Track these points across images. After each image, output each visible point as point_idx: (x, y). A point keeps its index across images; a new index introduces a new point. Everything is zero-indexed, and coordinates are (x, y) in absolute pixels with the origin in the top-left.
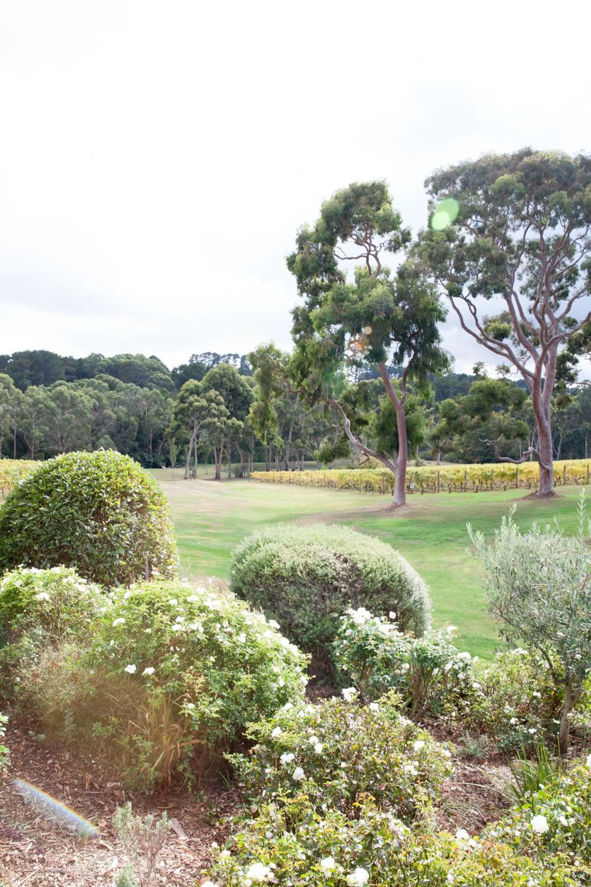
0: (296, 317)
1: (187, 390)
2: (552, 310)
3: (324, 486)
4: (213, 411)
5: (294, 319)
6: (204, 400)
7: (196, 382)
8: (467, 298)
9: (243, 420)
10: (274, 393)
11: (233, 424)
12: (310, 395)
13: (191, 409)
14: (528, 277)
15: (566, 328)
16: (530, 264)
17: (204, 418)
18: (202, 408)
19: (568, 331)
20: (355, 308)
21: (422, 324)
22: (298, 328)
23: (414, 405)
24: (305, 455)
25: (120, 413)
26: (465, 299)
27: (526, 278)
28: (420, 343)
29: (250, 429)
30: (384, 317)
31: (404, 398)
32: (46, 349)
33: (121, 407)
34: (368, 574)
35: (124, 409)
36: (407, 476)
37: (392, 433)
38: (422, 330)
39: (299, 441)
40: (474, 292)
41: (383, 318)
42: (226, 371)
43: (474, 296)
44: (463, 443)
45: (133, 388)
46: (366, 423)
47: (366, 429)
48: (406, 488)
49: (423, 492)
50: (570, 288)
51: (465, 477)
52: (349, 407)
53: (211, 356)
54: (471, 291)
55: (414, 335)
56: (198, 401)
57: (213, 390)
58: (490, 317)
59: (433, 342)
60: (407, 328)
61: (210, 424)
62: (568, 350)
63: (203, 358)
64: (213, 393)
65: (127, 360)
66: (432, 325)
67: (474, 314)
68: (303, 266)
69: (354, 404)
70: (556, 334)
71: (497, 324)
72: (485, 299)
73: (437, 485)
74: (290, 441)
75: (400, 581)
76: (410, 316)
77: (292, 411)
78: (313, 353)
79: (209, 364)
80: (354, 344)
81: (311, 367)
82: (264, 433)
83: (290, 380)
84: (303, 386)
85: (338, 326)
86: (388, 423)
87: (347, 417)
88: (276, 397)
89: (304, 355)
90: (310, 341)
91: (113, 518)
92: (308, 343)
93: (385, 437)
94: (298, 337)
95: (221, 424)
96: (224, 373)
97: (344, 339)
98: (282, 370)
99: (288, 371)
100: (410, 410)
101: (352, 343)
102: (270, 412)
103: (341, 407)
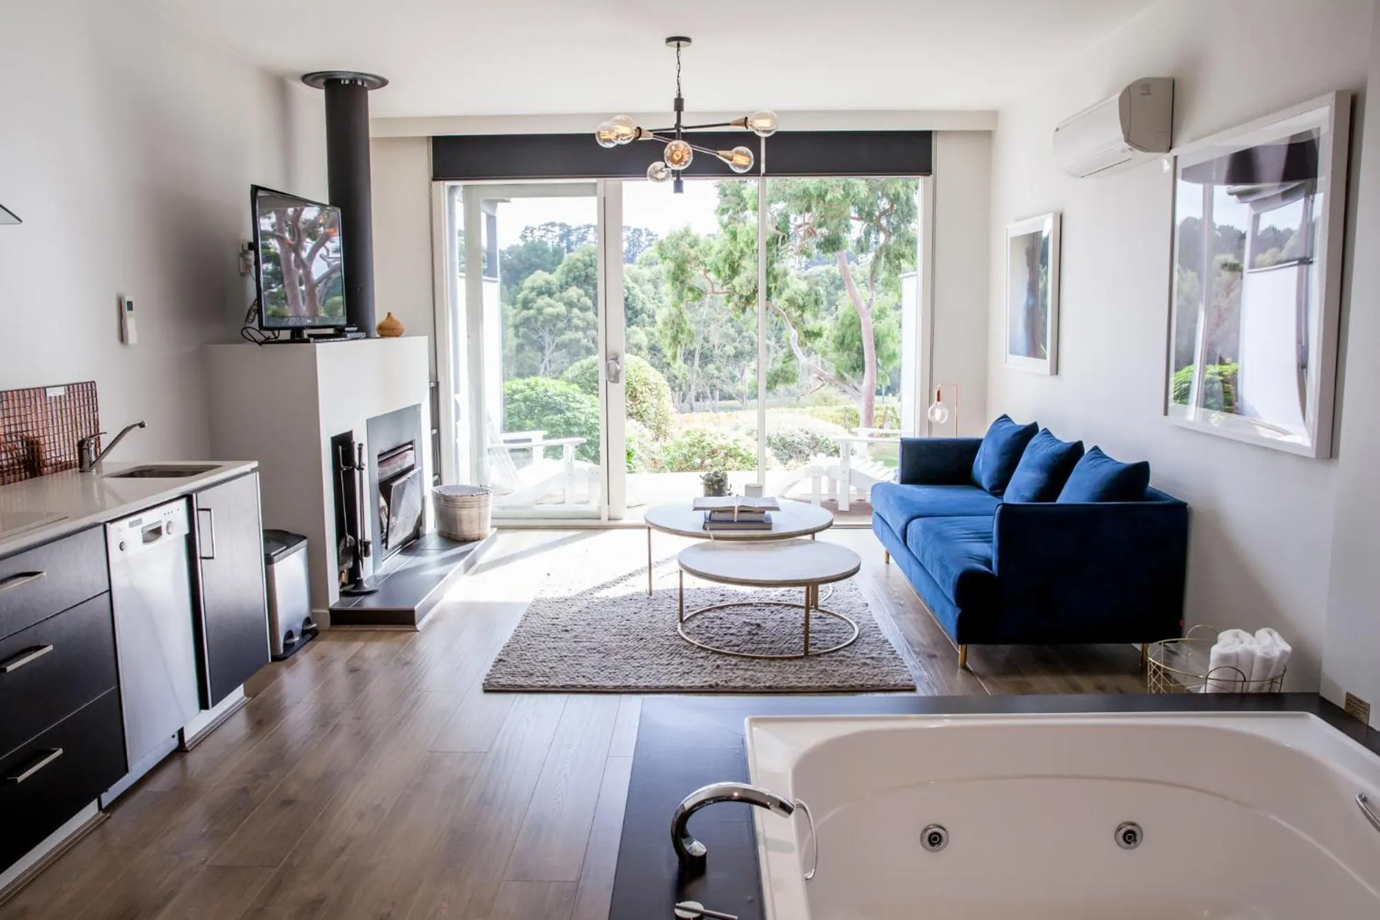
0: (723, 193)
1: (533, 289)
4: (575, 321)
5: (720, 194)
6: (561, 304)
7: (546, 275)
10: (690, 295)
12: (741, 297)
13: (541, 318)
17: (561, 332)
18: (558, 317)
21: (895, 198)
22: (726, 206)
23: (884, 309)
24: (721, 390)
28: (893, 224)
29: (635, 350)
30: (842, 195)
31: (871, 300)
37: (855, 349)
38: (896, 207)
39: (710, 367)
41: (840, 197)
42: (594, 257)
46: (818, 335)
47: (819, 343)
52: (795, 313)
53: (557, 229)
55: (884, 213)
56: (551, 306)
57: (574, 288)
59: (911, 222)
60: (874, 204)
61: (571, 340)
63: (542, 232)
64: (573, 293)
66: (909, 199)
69: (802, 308)
74: (696, 368)
77: (698, 319)
78: (746, 242)
79: (553, 242)
80: (802, 228)
81: (744, 259)
82: (676, 352)
83: (712, 276)
84: (732, 285)
85: (781, 205)
86: (849, 334)
87: (794, 327)
88: (694, 300)
89: (733, 243)
90: (742, 225)
91: (642, 399)
92: (739, 227)
93: (846, 354)
94: (725, 218)
95: (588, 341)
96: (591, 261)
97: (789, 222)
98: (704, 263)
99: (711, 265)
100: (880, 316)
101: (800, 226)
102: (685, 323)
103: (784, 313)
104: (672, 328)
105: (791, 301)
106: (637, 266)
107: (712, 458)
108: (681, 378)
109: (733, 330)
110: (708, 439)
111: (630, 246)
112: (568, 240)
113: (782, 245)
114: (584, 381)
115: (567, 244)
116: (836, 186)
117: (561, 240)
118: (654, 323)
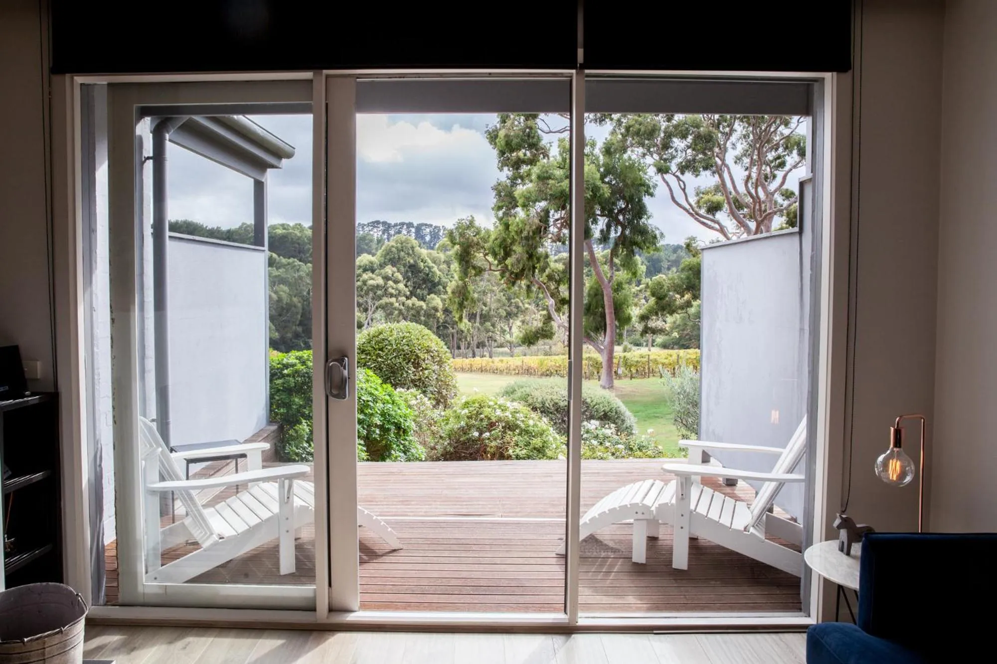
0: (499, 194)
1: (360, 267)
2: (766, 183)
3: (522, 374)
4: (390, 290)
5: (496, 195)
6: (380, 278)
7: (370, 257)
8: (676, 174)
9: (425, 301)
10: (473, 272)
11: (413, 305)
12: (512, 273)
13: (365, 288)
14: (743, 146)
15: (784, 200)
16: (744, 132)
17: (380, 298)
18: (378, 287)
19: (786, 203)
20: (560, 186)
21: (629, 200)
22: (500, 204)
23: (621, 283)
24: (495, 341)
25: (281, 293)
26: (674, 175)
27: (741, 147)
28: (628, 219)
29: (433, 311)
30: (591, 196)
31: (611, 276)
32: (190, 219)
33: (281, 286)
34: (594, 406)
35: (286, 288)
36: (615, 361)
37: (599, 314)
38: (630, 206)
39: (488, 324)
40: (683, 168)
41: (589, 197)
42: (404, 244)
43: (683, 173)
44: (679, 325)
45: (296, 264)
48: (613, 373)
49: (632, 377)
50: (787, 158)
51: (678, 362)
52: (553, 286)
53: (380, 226)
54: (679, 168)
55: (621, 211)
56: (373, 279)
57: (390, 266)
58: (702, 189)
59: (641, 218)
60: (614, 204)
61: (387, 304)
62: (786, 224)
64: (389, 270)
65: (284, 231)
66: (640, 200)
67: (684, 190)
68: (507, 141)
69: (558, 282)
70: (771, 208)
71: (709, 197)
72: (693, 177)
73: (647, 371)
74: (477, 324)
75: (616, 413)
76: (617, 192)
77: (479, 290)
78: (516, 232)
79: (378, 234)
80: (559, 222)
81: (514, 245)
82: (462, 315)
83: (490, 258)
84: (505, 264)
85: (543, 204)
86: (594, 303)
87: (552, 297)
88: (475, 275)
89: (507, 232)
90: (513, 218)
91: (424, 366)
92: (511, 220)
93: (592, 317)
94: (500, 213)
95: (399, 305)
96: (402, 247)
97: (549, 217)
98: (483, 247)
99: (489, 249)
100: (618, 288)
101: (557, 220)
102: (469, 292)
103: (544, 286)
104: (459, 297)
105: (550, 278)
106: (435, 252)
107: (490, 431)
108: (466, 331)
109: (504, 298)
110: (487, 411)
111: (432, 237)
112: (389, 233)
113: (544, 234)
114: (370, 348)
115: (388, 236)
116: (587, 188)
117: (383, 233)
118: (446, 292)
